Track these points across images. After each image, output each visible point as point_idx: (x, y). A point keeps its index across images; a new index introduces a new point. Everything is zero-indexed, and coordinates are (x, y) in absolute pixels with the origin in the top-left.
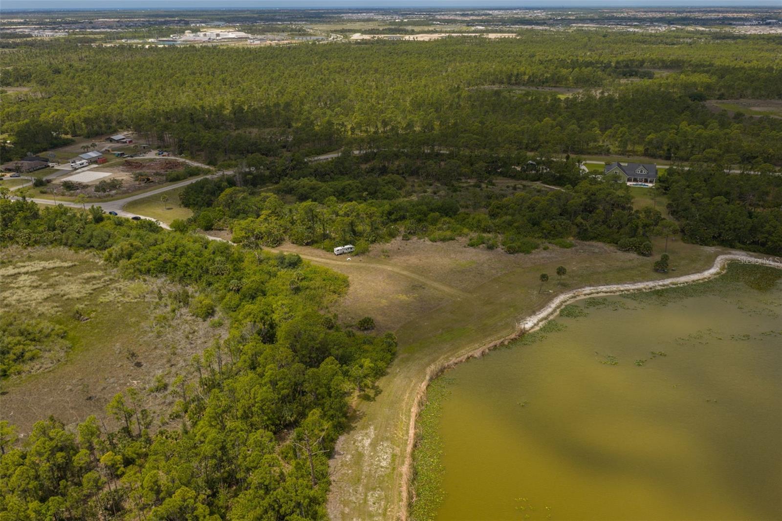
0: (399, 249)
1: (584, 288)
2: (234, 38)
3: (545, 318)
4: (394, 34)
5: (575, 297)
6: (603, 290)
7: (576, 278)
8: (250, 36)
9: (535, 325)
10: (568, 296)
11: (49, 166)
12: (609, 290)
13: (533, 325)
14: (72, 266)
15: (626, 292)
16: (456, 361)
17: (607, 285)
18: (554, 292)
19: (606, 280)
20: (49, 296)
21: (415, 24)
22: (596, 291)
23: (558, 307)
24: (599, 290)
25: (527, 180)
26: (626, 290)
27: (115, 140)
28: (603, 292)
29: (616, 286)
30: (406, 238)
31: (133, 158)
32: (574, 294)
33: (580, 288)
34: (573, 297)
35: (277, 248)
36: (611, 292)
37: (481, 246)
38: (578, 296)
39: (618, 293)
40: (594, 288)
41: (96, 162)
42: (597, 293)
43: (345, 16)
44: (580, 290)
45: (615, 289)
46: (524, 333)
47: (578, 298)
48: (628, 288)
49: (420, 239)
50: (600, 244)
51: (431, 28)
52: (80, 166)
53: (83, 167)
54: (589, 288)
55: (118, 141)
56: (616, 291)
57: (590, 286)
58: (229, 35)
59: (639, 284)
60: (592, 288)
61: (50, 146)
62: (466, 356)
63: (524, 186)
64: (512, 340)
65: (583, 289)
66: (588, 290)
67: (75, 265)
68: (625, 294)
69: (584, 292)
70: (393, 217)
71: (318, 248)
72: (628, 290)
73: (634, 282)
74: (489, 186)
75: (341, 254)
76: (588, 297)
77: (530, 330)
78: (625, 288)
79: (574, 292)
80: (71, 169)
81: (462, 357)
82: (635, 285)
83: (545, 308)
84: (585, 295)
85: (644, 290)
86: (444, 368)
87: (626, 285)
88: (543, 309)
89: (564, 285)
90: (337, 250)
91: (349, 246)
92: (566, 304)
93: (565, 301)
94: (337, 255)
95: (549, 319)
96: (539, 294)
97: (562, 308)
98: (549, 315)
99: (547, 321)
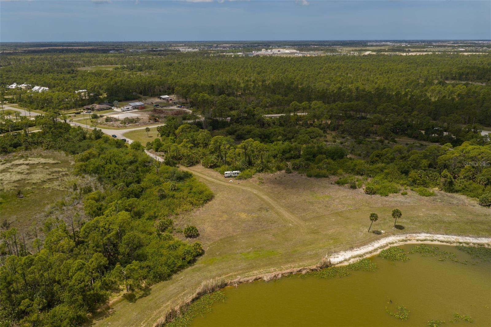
0: (276, 179)
1: (419, 233)
2: (288, 53)
3: (360, 256)
4: (394, 52)
5: (406, 241)
6: (439, 239)
7: (417, 223)
8: (298, 52)
9: (346, 260)
10: (398, 238)
11: (111, 109)
12: (446, 240)
13: (343, 260)
14: (56, 163)
15: (464, 245)
16: (241, 280)
17: (447, 234)
18: (386, 233)
19: (447, 230)
20: (21, 179)
21: (413, 47)
22: (431, 238)
23: (381, 247)
24: (435, 238)
25: (427, 141)
26: (465, 243)
27: (162, 98)
28: (438, 241)
29: (455, 237)
30: (288, 171)
31: (163, 108)
32: (406, 237)
33: (416, 233)
34: (403, 241)
35: (189, 168)
36: (447, 242)
37: (346, 185)
38: (410, 240)
39: (455, 245)
40: (431, 235)
41: (138, 108)
42: (432, 241)
43: (369, 44)
44: (414, 235)
45: (453, 240)
46: (327, 266)
47: (409, 242)
48: (469, 241)
49: (300, 173)
50: (463, 197)
51: (425, 50)
52: (126, 110)
53: (129, 110)
54: (426, 235)
55: (164, 99)
56: (454, 242)
57: (427, 233)
58: (286, 51)
59: (484, 239)
60: (428, 235)
61: (124, 99)
62: (254, 277)
63: (422, 145)
64: (312, 270)
65: (418, 235)
66: (423, 236)
67: (57, 163)
68: (463, 246)
69: (418, 238)
70: (288, 155)
71: (217, 171)
72: (468, 243)
73: (478, 236)
74: (390, 143)
75: (228, 177)
76: (420, 242)
77: (338, 264)
78: (465, 241)
79: (408, 235)
80: (121, 111)
81: (250, 278)
82: (478, 240)
83: (367, 246)
84: (417, 240)
85: (486, 246)
86: (226, 285)
87: (468, 238)
88: (363, 247)
89: (400, 228)
90: (227, 173)
91: (236, 172)
92: (392, 245)
93: (393, 243)
94: (226, 177)
95: (365, 257)
96: (368, 232)
97: (385, 249)
98: (367, 253)
99: (361, 259)
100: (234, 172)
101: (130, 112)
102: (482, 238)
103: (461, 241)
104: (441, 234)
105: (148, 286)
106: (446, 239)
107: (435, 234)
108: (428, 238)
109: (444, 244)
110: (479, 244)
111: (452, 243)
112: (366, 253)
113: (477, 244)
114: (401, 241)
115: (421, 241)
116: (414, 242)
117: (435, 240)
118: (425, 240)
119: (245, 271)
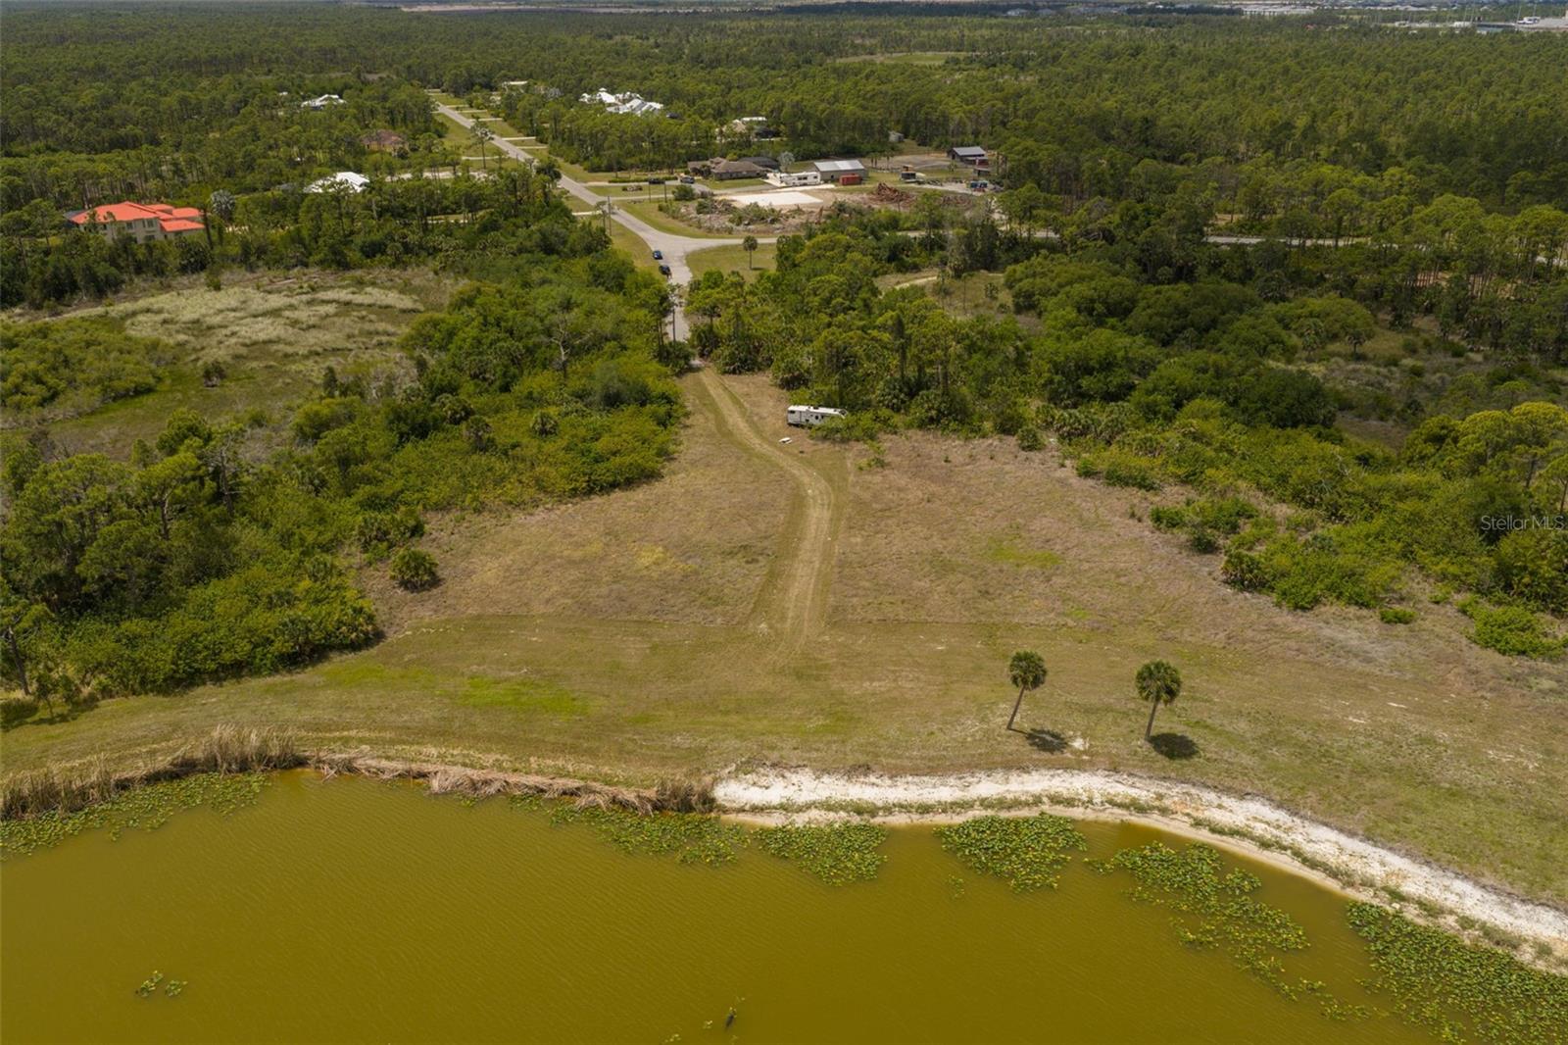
1: (1241, 796)
3: (863, 810)
5: (1142, 810)
6: (1308, 849)
10: (1118, 789)
11: (763, 176)
12: (1339, 861)
13: (776, 802)
14: (407, 311)
15: (1411, 913)
16: (360, 763)
17: (1368, 838)
18: (1084, 752)
19: (1393, 820)
20: (272, 339)
22: (1271, 834)
23: (996, 803)
24: (1291, 838)
26: (1423, 904)
28: (1297, 854)
29: (1398, 863)
31: (917, 186)
32: (1160, 797)
33: (1226, 790)
34: (1130, 805)
35: (725, 377)
36: (1334, 874)
37: (1182, 531)
38: (1165, 812)
39: (1363, 896)
40: (1284, 819)
41: (837, 181)
44: (1203, 795)
45: (1376, 871)
46: (687, 807)
47: (1154, 821)
48: (1450, 902)
49: (1063, 457)
52: (798, 182)
54: (1264, 811)
55: (957, 157)
56: (1368, 883)
57: (1279, 805)
60: (1275, 815)
64: (622, 804)
65: (1228, 801)
66: (1242, 812)
68: (1397, 914)
69: (1210, 814)
72: (1433, 911)
75: (796, 425)
76: (1204, 835)
78: (1434, 894)
79: (1175, 789)
80: (781, 184)
82: (1509, 910)
83: (935, 780)
84: (1198, 823)
85: (1526, 955)
86: (301, 762)
87: (1459, 885)
88: (916, 779)
89: (1174, 748)
90: (793, 412)
91: (831, 411)
92: (1059, 811)
93: (1070, 802)
94: (790, 424)
95: (878, 820)
96: (1009, 728)
97: (1004, 815)
98: (904, 808)
99: (856, 820)
100: (822, 410)
101: (801, 192)
102: (1539, 909)
103: (1408, 888)
104: (1341, 830)
105: (99, 696)
106: (1345, 858)
107: (1313, 821)
108: (1259, 829)
109: (1316, 877)
110: (1488, 932)
111: (1352, 885)
112: (901, 806)
113: (1483, 926)
114: (1120, 806)
115: (1213, 831)
116: (1179, 827)
117: (1285, 848)
118: (1234, 833)
119: (404, 737)
